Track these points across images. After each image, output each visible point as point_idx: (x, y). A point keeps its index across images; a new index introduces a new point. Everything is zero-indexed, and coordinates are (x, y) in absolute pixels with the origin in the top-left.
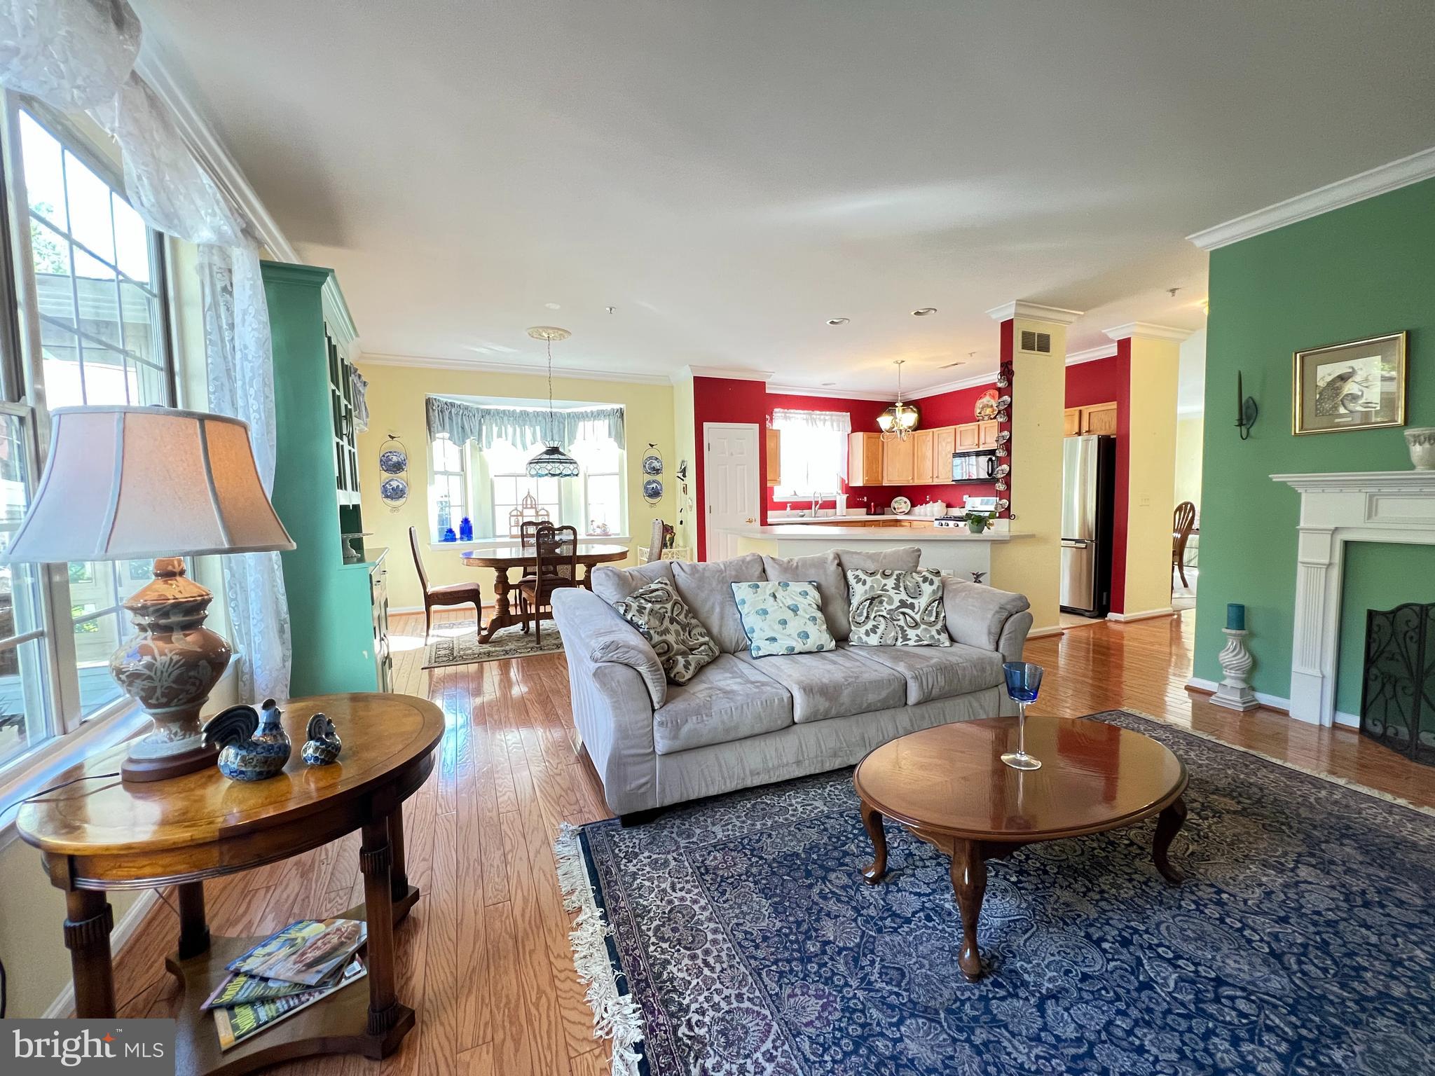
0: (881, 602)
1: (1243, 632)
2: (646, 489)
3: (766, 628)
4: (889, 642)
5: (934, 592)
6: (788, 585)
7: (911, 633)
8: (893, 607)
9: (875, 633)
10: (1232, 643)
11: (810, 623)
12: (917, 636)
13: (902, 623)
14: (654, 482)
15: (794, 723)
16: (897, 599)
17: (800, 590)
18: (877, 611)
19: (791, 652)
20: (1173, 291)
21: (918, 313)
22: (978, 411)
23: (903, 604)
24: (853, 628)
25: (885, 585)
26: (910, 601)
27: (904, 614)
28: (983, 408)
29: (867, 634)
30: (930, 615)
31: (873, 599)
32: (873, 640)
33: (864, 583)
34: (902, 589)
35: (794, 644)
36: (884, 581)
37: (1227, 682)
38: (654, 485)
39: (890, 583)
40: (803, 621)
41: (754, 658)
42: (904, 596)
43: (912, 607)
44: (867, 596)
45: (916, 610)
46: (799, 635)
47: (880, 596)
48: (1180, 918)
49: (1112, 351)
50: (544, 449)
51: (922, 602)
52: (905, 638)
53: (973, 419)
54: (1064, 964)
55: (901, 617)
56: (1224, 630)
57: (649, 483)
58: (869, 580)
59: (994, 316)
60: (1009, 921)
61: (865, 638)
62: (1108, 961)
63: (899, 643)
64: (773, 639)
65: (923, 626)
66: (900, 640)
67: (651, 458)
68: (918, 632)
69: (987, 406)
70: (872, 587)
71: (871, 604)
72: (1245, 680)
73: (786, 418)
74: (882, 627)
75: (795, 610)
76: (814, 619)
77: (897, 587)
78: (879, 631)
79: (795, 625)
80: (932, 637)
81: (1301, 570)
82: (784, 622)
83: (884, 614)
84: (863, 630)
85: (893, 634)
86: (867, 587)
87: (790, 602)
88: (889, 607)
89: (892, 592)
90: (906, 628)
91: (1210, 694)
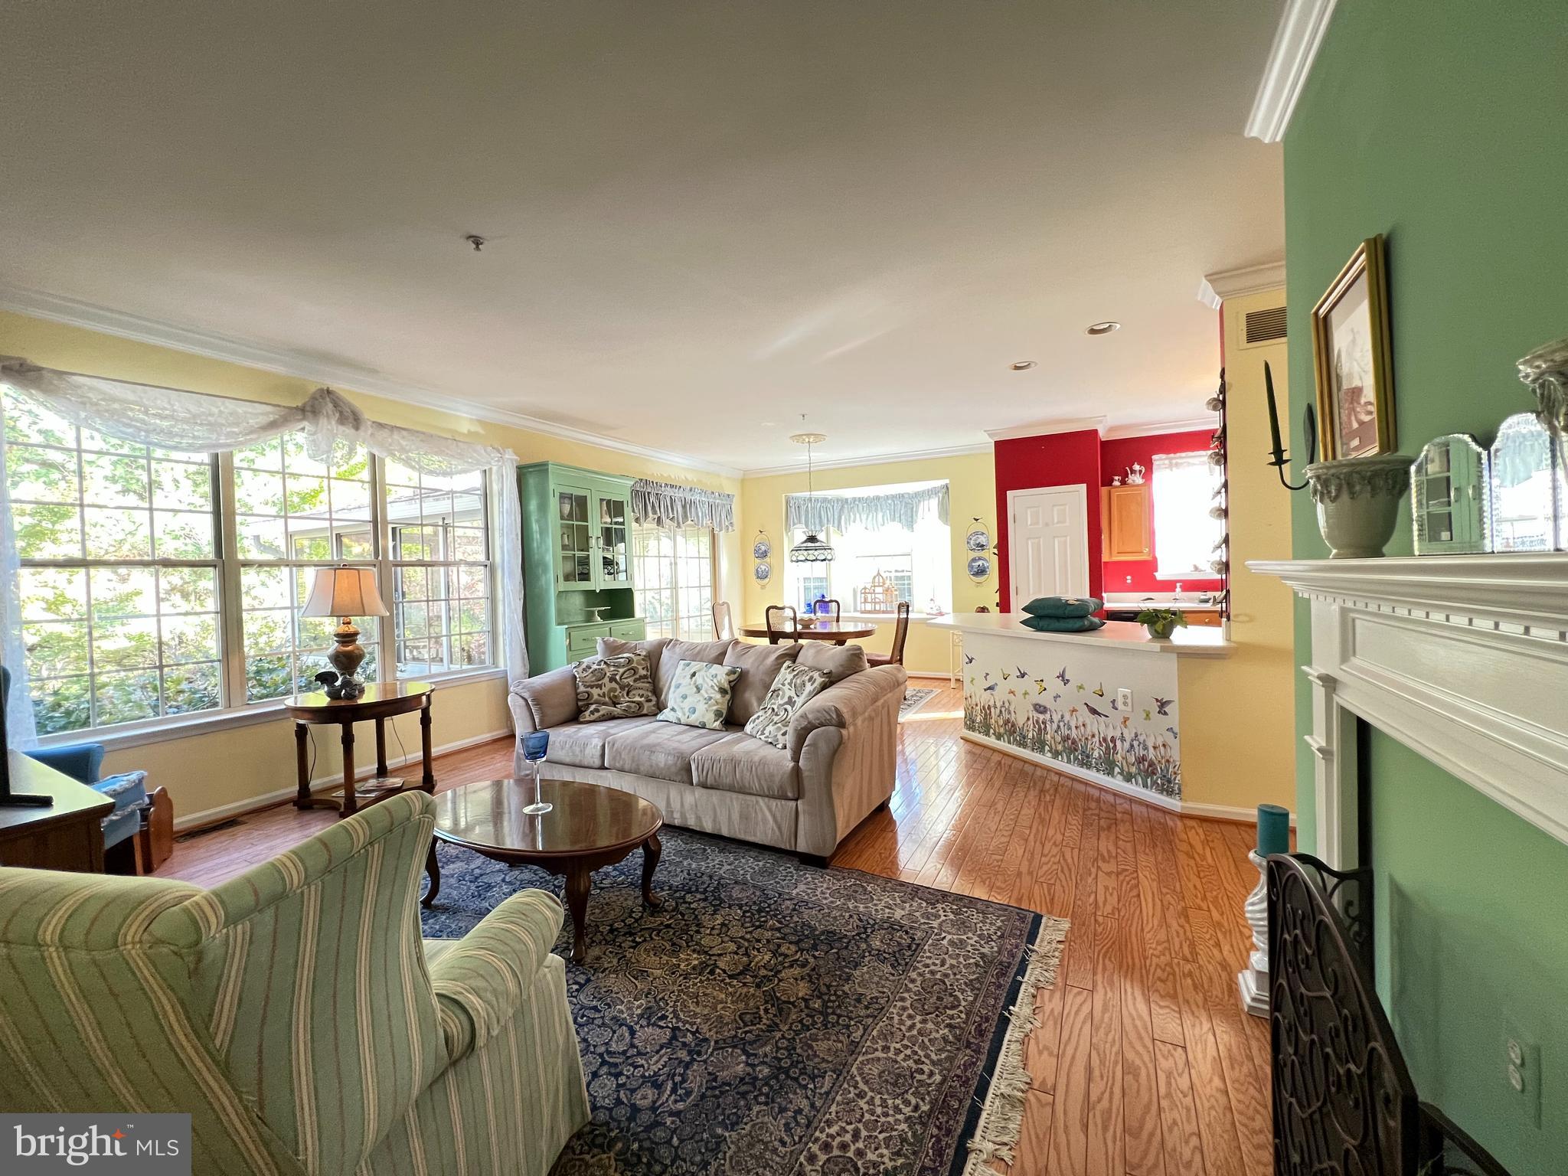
0: (778, 696)
2: (970, 567)
8: (783, 702)
14: (980, 559)
21: (1093, 331)
38: (980, 563)
42: (793, 693)
50: (805, 538)
57: (974, 560)
67: (976, 533)
73: (1171, 466)
76: (709, 699)
88: (780, 702)
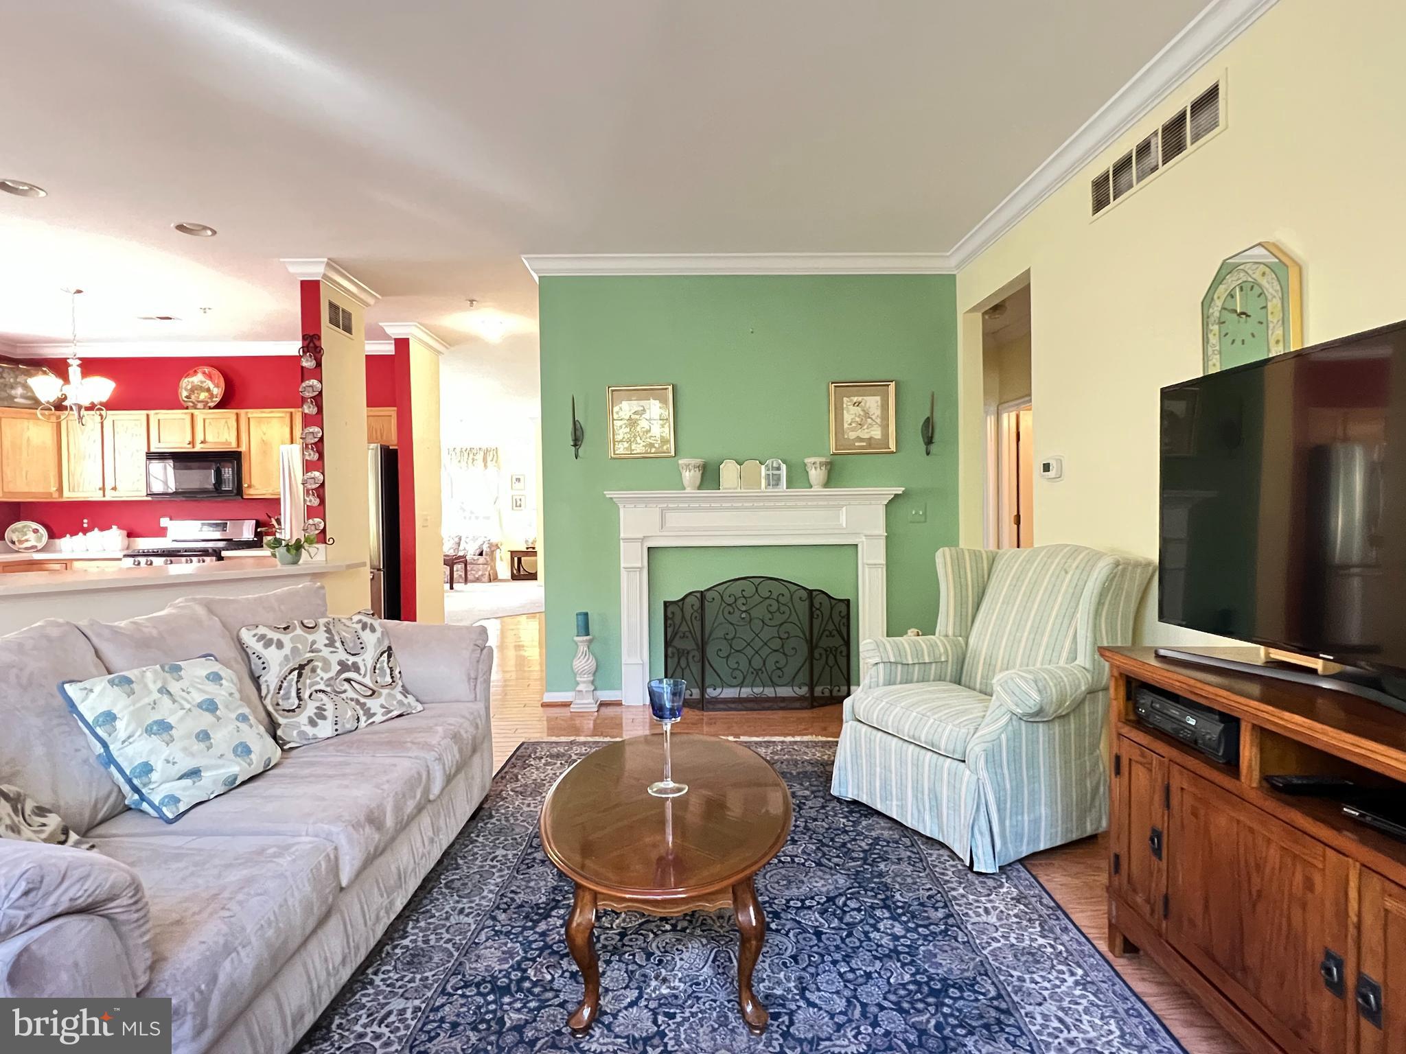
0: (314, 670)
1: (588, 638)
3: (179, 756)
4: (348, 726)
5: (380, 641)
6: (179, 668)
7: (374, 704)
8: (332, 674)
9: (324, 718)
10: (583, 648)
11: (243, 726)
12: (382, 706)
13: (351, 694)
15: (342, 889)
16: (334, 660)
17: (205, 673)
18: (311, 685)
19: (233, 786)
20: (472, 301)
21: (181, 228)
22: (185, 394)
23: (344, 667)
24: (281, 720)
25: (314, 642)
26: (352, 659)
27: (348, 680)
28: (192, 391)
29: (313, 723)
30: (383, 675)
31: (301, 667)
32: (325, 729)
33: (280, 645)
34: (338, 644)
35: (235, 769)
36: (310, 638)
37: (581, 687)
39: (320, 637)
40: (231, 727)
41: (170, 822)
42: (343, 656)
43: (356, 668)
44: (292, 665)
45: (362, 672)
46: (235, 751)
47: (310, 661)
48: (769, 874)
49: (388, 349)
51: (367, 659)
52: (369, 715)
53: (174, 403)
54: (776, 961)
55: (346, 686)
56: (577, 639)
58: (286, 639)
59: (292, 269)
60: (713, 962)
61: (310, 731)
62: (787, 935)
63: (363, 724)
64: (194, 773)
65: (385, 692)
66: (363, 719)
68: (382, 700)
69: (201, 389)
70: (294, 650)
71: (300, 675)
72: (593, 682)
74: (330, 707)
75: (210, 706)
76: (243, 718)
77: (331, 643)
78: (329, 713)
79: (223, 736)
80: (401, 703)
81: (624, 574)
82: (204, 736)
83: (322, 687)
84: (302, 719)
85: (350, 713)
86: (287, 650)
87: (198, 698)
88: (326, 676)
89: (326, 652)
90: (362, 700)
91: (566, 705)
